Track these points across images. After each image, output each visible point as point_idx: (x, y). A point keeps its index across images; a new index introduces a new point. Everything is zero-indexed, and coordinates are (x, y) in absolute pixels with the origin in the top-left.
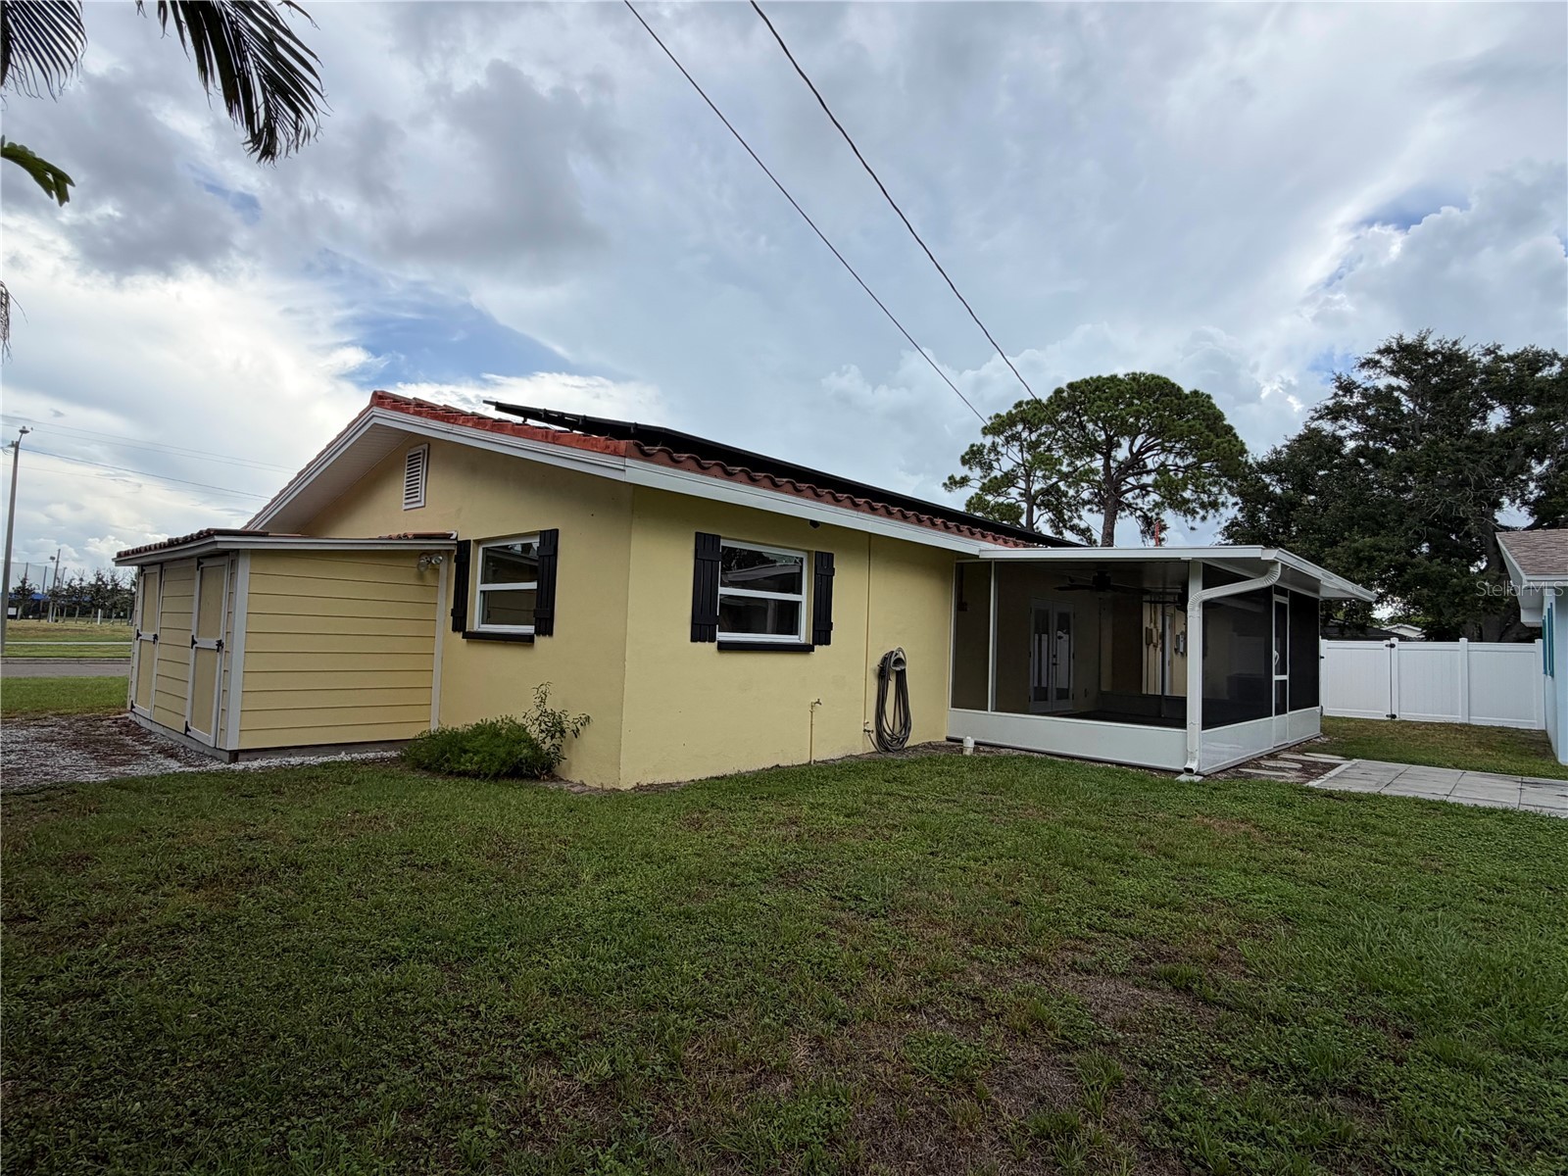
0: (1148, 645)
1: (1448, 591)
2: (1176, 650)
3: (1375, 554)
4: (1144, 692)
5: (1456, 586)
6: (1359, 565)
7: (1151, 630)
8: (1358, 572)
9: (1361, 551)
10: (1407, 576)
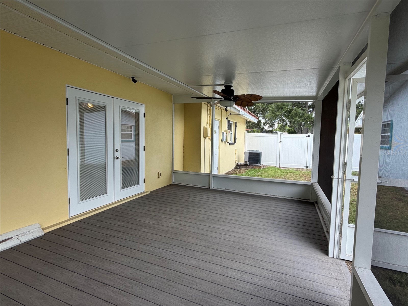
0: (205, 138)
1: (302, 119)
2: (222, 140)
3: (283, 106)
4: (202, 171)
5: (305, 117)
6: (278, 110)
7: (207, 128)
8: (278, 112)
9: (279, 105)
10: (292, 113)
